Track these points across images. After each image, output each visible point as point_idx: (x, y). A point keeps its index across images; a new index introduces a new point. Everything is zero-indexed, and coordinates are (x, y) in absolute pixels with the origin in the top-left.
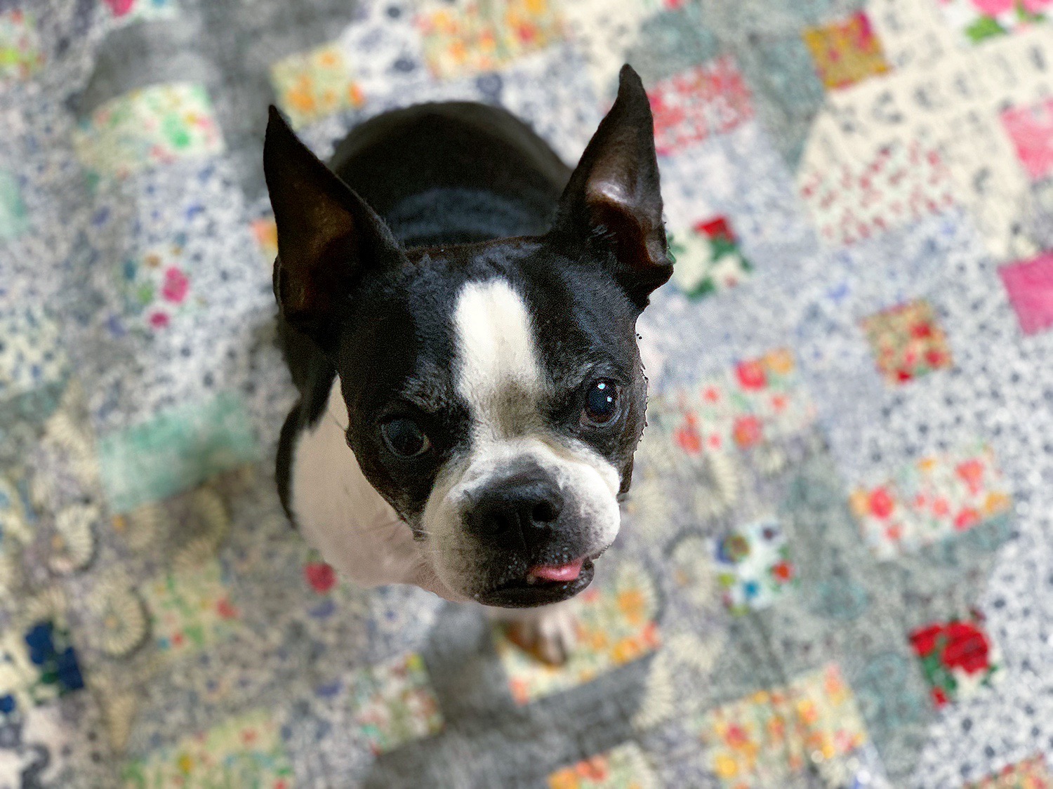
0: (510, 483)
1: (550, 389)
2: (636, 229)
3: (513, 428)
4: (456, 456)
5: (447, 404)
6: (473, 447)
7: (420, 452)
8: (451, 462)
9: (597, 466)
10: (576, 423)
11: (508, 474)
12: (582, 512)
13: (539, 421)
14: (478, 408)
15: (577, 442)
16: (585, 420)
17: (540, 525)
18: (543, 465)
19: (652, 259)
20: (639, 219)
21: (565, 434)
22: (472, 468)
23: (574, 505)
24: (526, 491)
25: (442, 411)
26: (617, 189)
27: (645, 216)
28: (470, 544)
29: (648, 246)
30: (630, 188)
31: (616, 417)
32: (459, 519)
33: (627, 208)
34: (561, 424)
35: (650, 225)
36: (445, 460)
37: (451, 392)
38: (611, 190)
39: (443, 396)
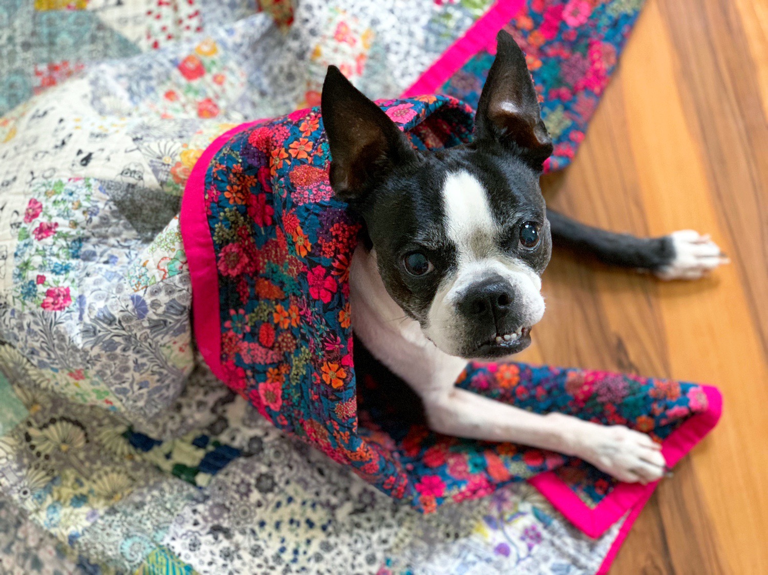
0: (484, 284)
1: (500, 229)
2: (527, 126)
3: (481, 254)
4: (450, 273)
5: (443, 244)
6: (459, 267)
7: (427, 272)
8: (447, 277)
9: (530, 275)
10: (516, 248)
11: (481, 280)
12: (524, 301)
13: (496, 249)
14: (460, 244)
15: (516, 260)
16: (521, 247)
17: (502, 307)
18: (500, 274)
19: (539, 141)
20: (527, 120)
21: (511, 256)
22: (459, 279)
23: (520, 297)
24: (492, 288)
25: (440, 249)
26: (511, 104)
27: (530, 117)
28: (462, 322)
29: (535, 134)
30: (518, 101)
31: (538, 244)
32: (453, 308)
33: (518, 114)
34: (508, 249)
35: (534, 122)
36: (444, 275)
37: (445, 237)
38: (507, 106)
39: (440, 240)
